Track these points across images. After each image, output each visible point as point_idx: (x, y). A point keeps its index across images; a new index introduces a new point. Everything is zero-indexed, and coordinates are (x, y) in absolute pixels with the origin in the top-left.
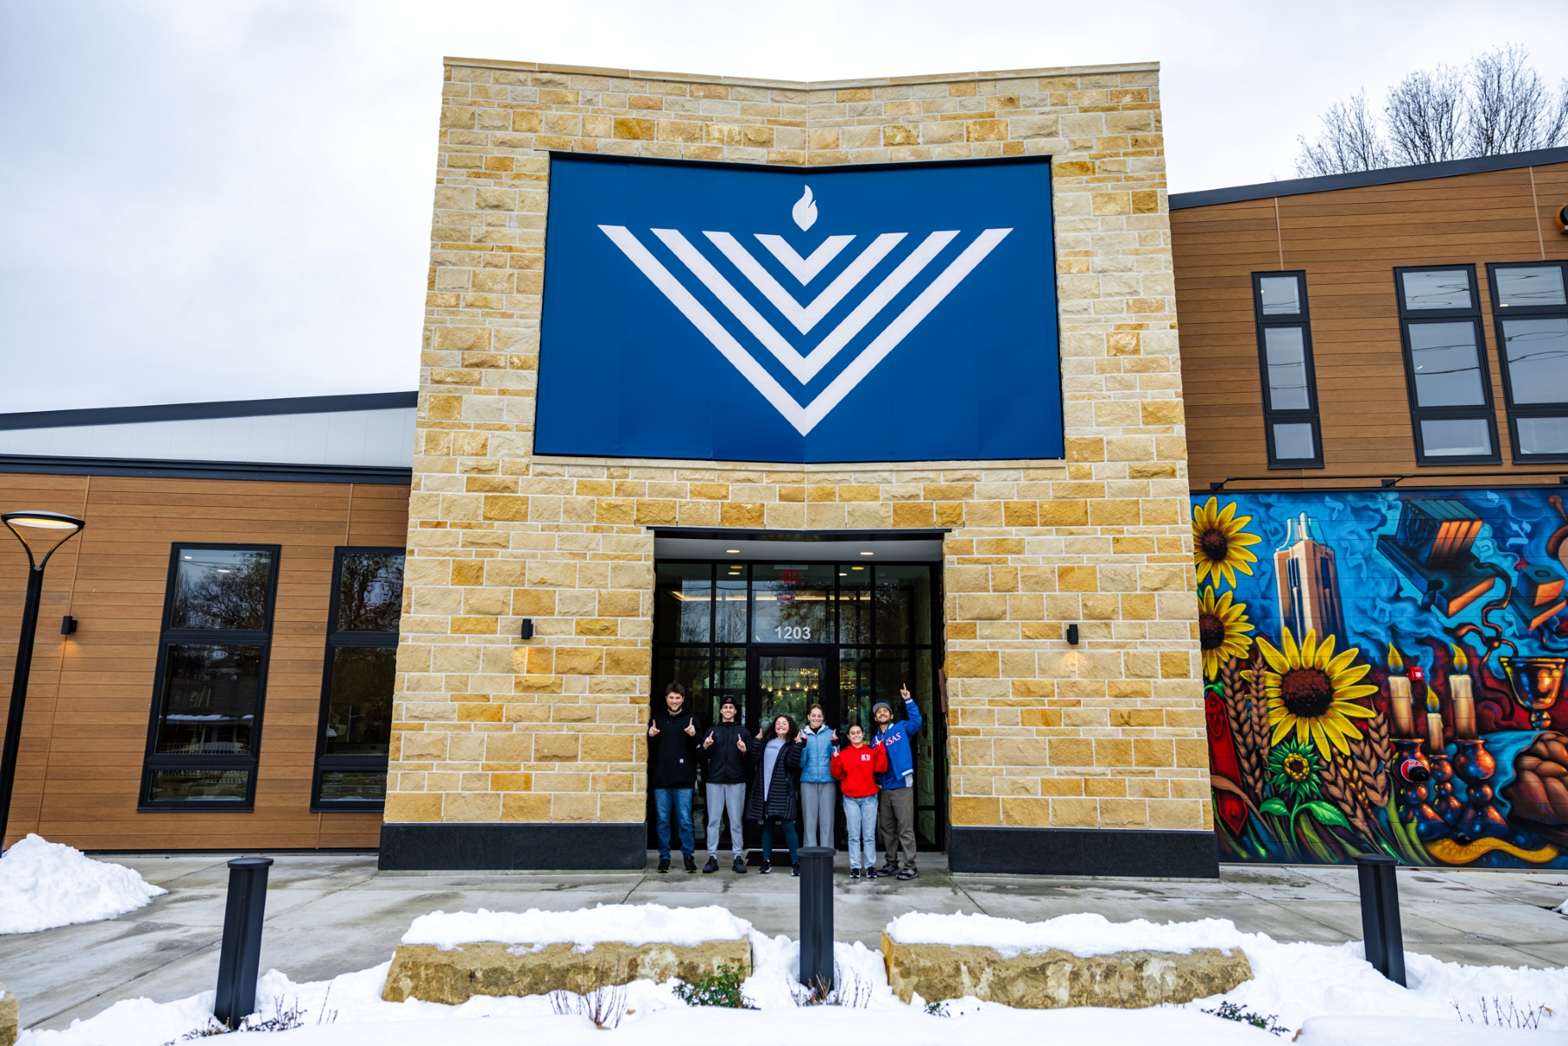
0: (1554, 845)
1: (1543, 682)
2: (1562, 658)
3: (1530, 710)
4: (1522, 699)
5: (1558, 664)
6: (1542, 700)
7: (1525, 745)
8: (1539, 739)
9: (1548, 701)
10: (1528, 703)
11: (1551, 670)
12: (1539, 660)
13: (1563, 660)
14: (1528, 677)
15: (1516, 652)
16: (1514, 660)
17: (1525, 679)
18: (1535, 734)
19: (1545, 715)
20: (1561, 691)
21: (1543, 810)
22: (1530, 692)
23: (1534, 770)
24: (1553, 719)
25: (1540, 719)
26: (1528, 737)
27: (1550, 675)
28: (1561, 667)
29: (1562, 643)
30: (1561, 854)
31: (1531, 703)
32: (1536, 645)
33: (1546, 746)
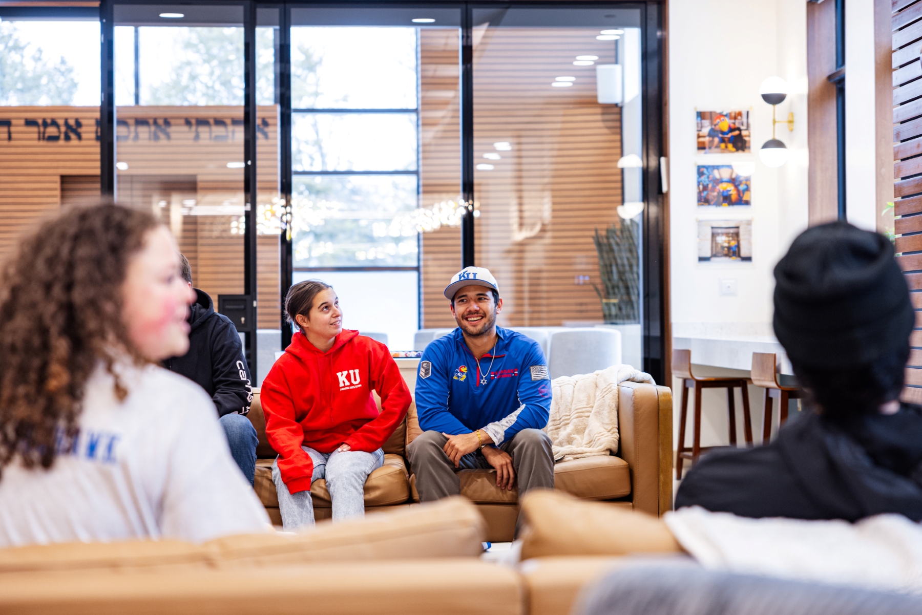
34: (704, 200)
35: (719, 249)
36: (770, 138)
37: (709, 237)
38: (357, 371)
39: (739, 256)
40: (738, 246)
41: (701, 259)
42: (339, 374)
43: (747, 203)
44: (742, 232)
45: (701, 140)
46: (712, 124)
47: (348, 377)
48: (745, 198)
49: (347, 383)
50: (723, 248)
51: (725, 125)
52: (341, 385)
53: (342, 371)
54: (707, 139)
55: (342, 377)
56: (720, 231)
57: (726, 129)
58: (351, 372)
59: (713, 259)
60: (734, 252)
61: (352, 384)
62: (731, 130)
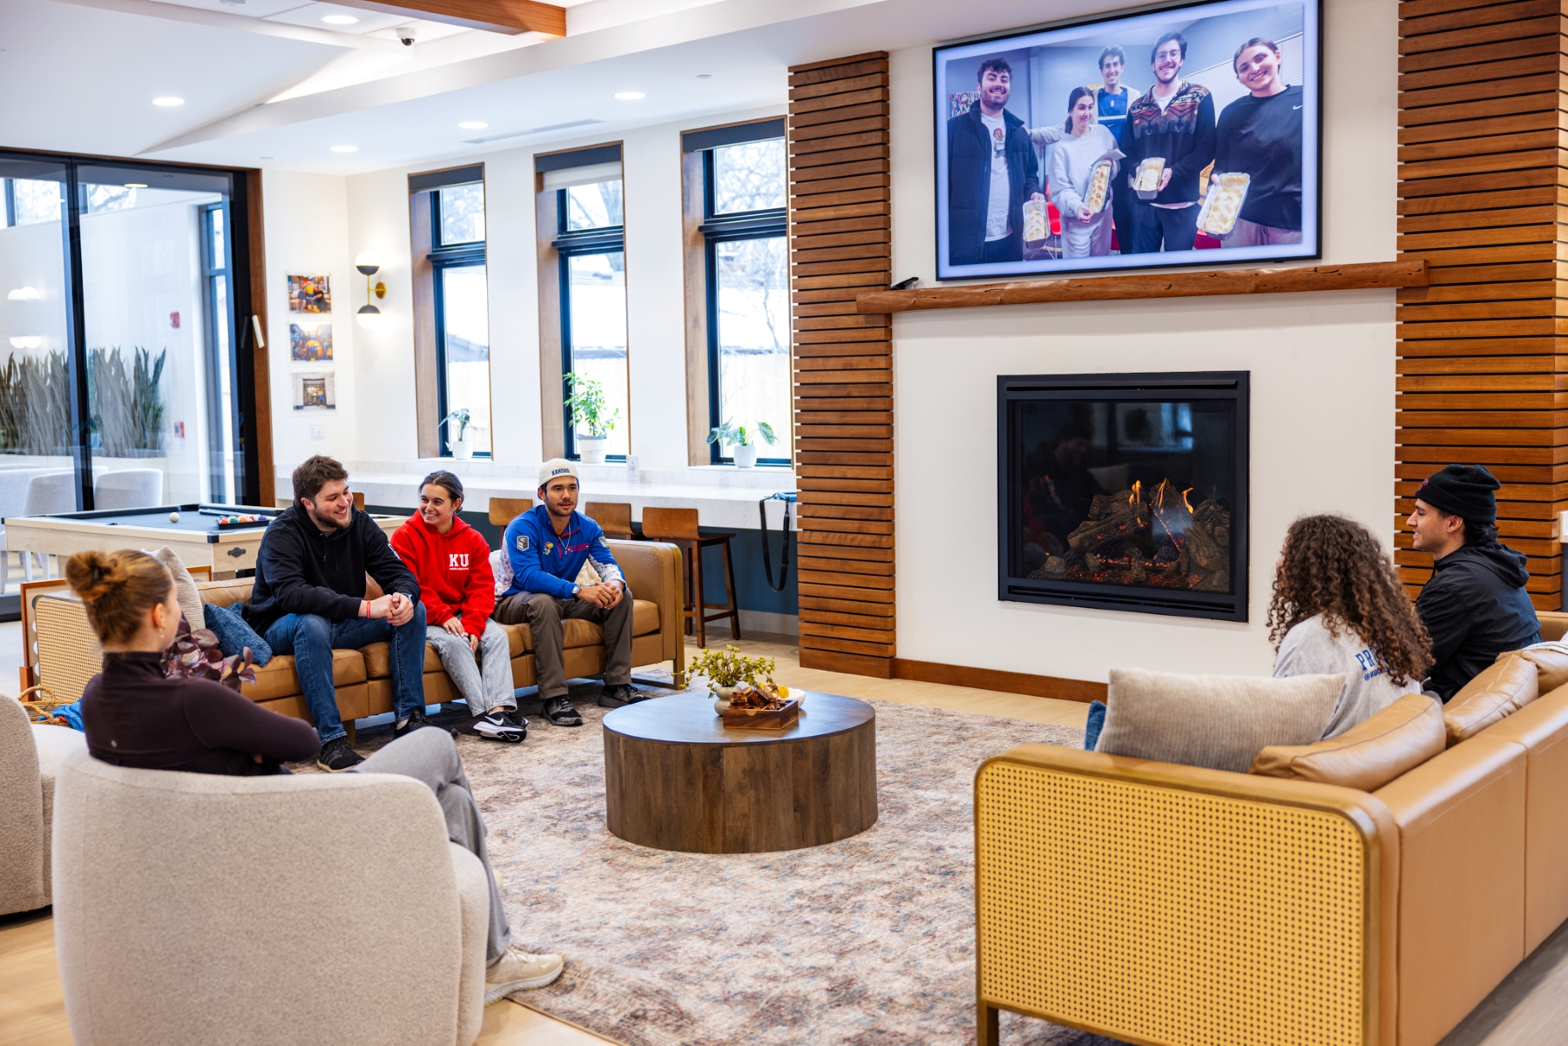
34: (296, 356)
35: (310, 399)
36: (366, 304)
37: (301, 388)
38: (467, 556)
39: (325, 404)
40: (324, 396)
41: (298, 408)
42: (451, 556)
43: (330, 358)
44: (327, 383)
45: (293, 301)
46: (300, 287)
47: (458, 560)
48: (328, 353)
49: (457, 565)
50: (312, 397)
51: (311, 288)
52: (451, 565)
53: (454, 553)
54: (297, 301)
55: (453, 559)
56: (309, 382)
57: (311, 292)
58: (461, 556)
59: (306, 408)
60: (321, 401)
61: (460, 566)
62: (316, 293)
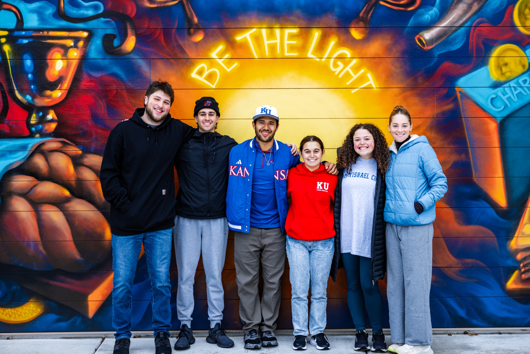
0: (40, 298)
1: (53, 66)
2: (84, 30)
3: (30, 108)
4: (21, 92)
5: (77, 40)
6: (48, 92)
7: (19, 157)
8: (38, 150)
9: (57, 94)
10: (29, 97)
11: (66, 49)
12: (52, 33)
13: (85, 34)
14: (33, 59)
15: (20, 21)
16: (16, 33)
17: (28, 63)
18: (33, 143)
19: (51, 116)
20: (76, 79)
21: (31, 251)
22: (33, 82)
23: (25, 195)
24: (61, 122)
25: (42, 120)
26: (24, 148)
27: (65, 56)
28: (81, 44)
29: (87, 8)
30: (47, 311)
31: (34, 97)
32: (50, 11)
33: (47, 160)
